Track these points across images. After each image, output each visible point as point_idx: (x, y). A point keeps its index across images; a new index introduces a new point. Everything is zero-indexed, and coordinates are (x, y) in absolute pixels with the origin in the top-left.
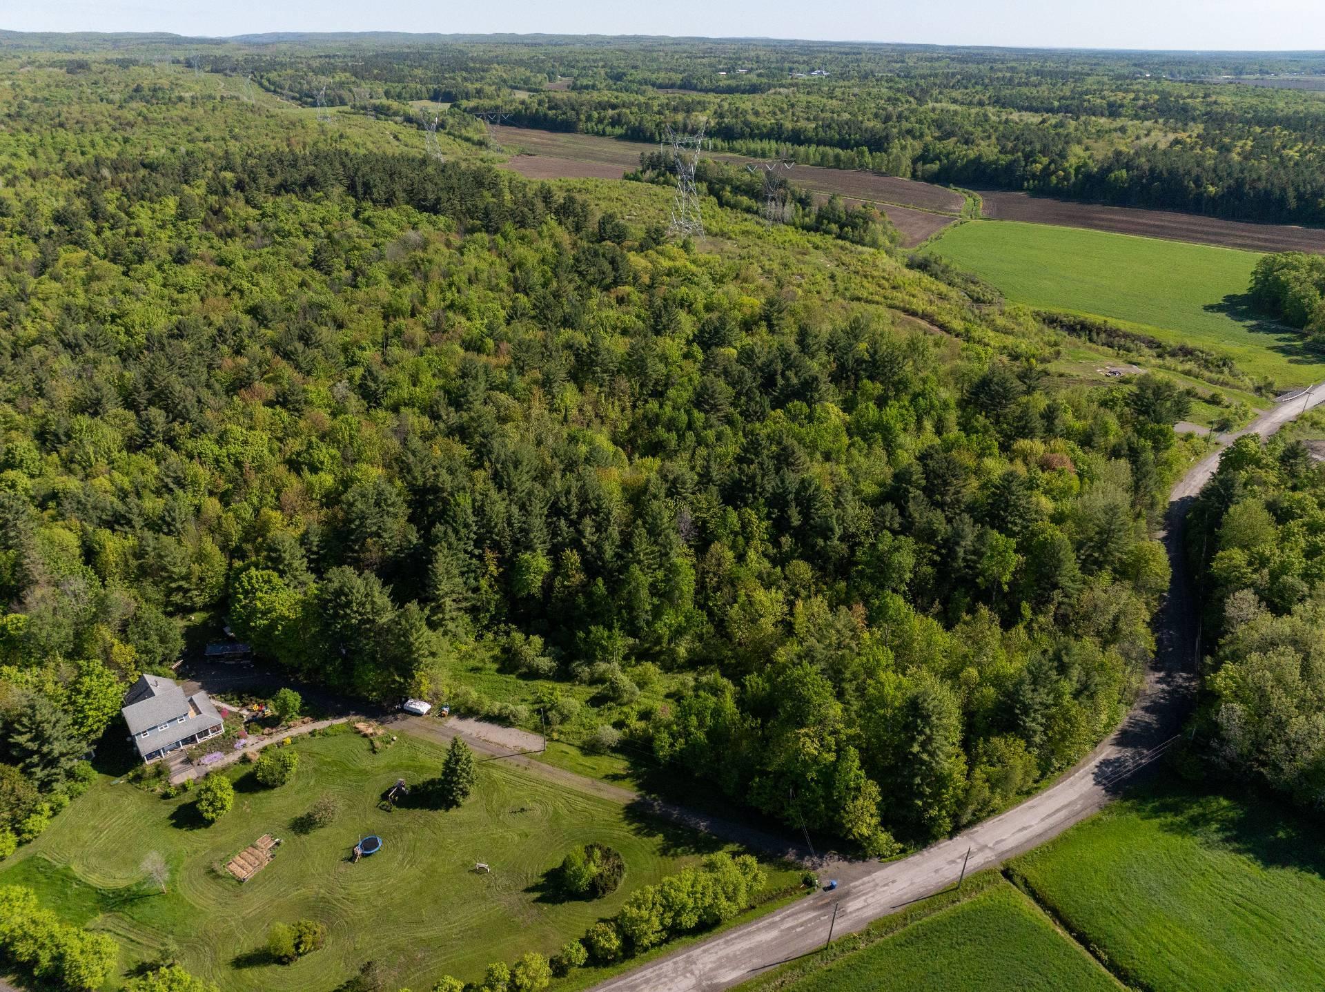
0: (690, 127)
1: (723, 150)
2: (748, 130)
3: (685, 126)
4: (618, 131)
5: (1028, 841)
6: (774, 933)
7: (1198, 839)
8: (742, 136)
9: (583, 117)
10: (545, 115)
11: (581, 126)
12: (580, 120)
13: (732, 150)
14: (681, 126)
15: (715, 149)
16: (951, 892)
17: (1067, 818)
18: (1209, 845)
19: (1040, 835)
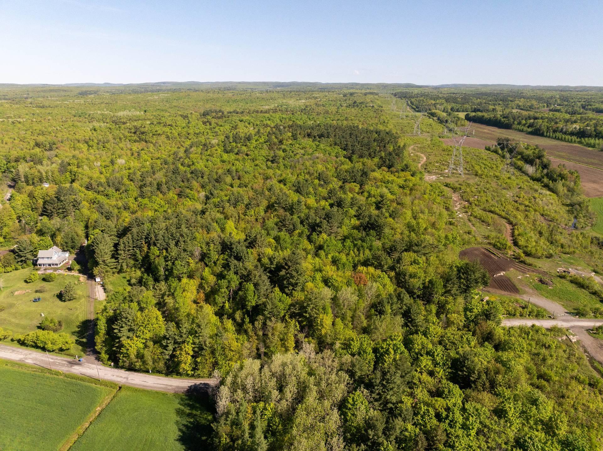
0: (564, 130)
1: (575, 142)
2: (595, 133)
3: (562, 129)
4: (530, 130)
5: (140, 385)
6: (52, 360)
7: (178, 419)
8: (590, 136)
9: (516, 122)
10: (500, 120)
11: (514, 126)
12: (514, 123)
13: (580, 143)
14: (560, 129)
15: (571, 142)
16: (97, 381)
17: (160, 388)
18: (177, 423)
19: (146, 386)
